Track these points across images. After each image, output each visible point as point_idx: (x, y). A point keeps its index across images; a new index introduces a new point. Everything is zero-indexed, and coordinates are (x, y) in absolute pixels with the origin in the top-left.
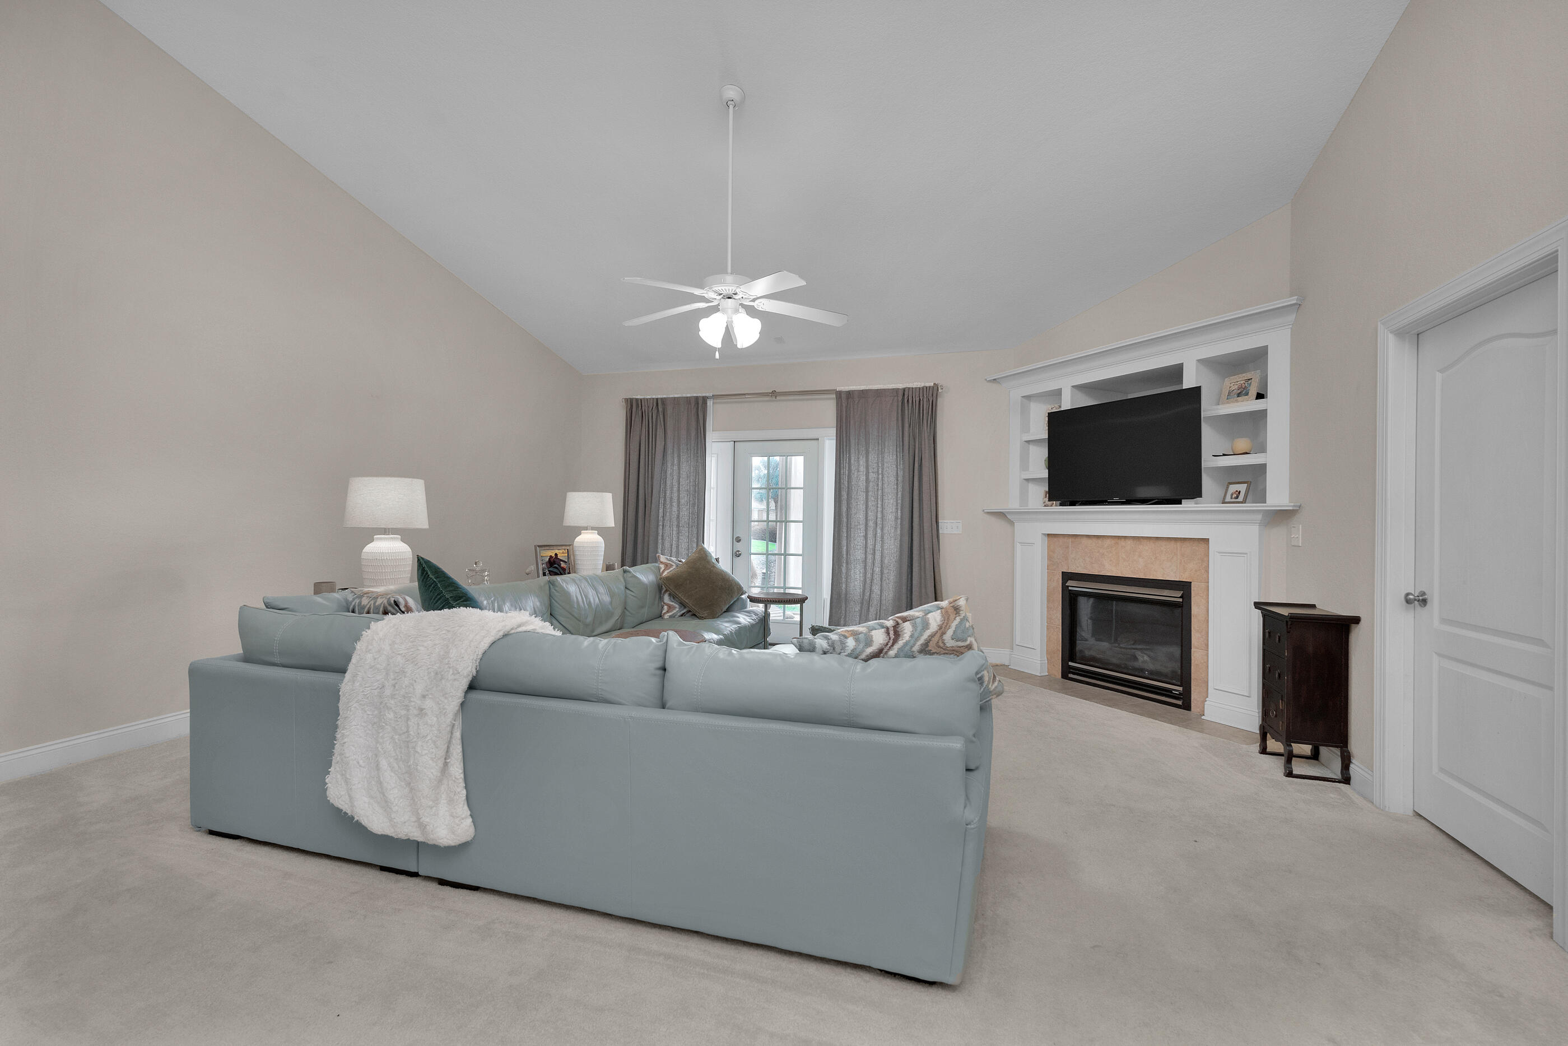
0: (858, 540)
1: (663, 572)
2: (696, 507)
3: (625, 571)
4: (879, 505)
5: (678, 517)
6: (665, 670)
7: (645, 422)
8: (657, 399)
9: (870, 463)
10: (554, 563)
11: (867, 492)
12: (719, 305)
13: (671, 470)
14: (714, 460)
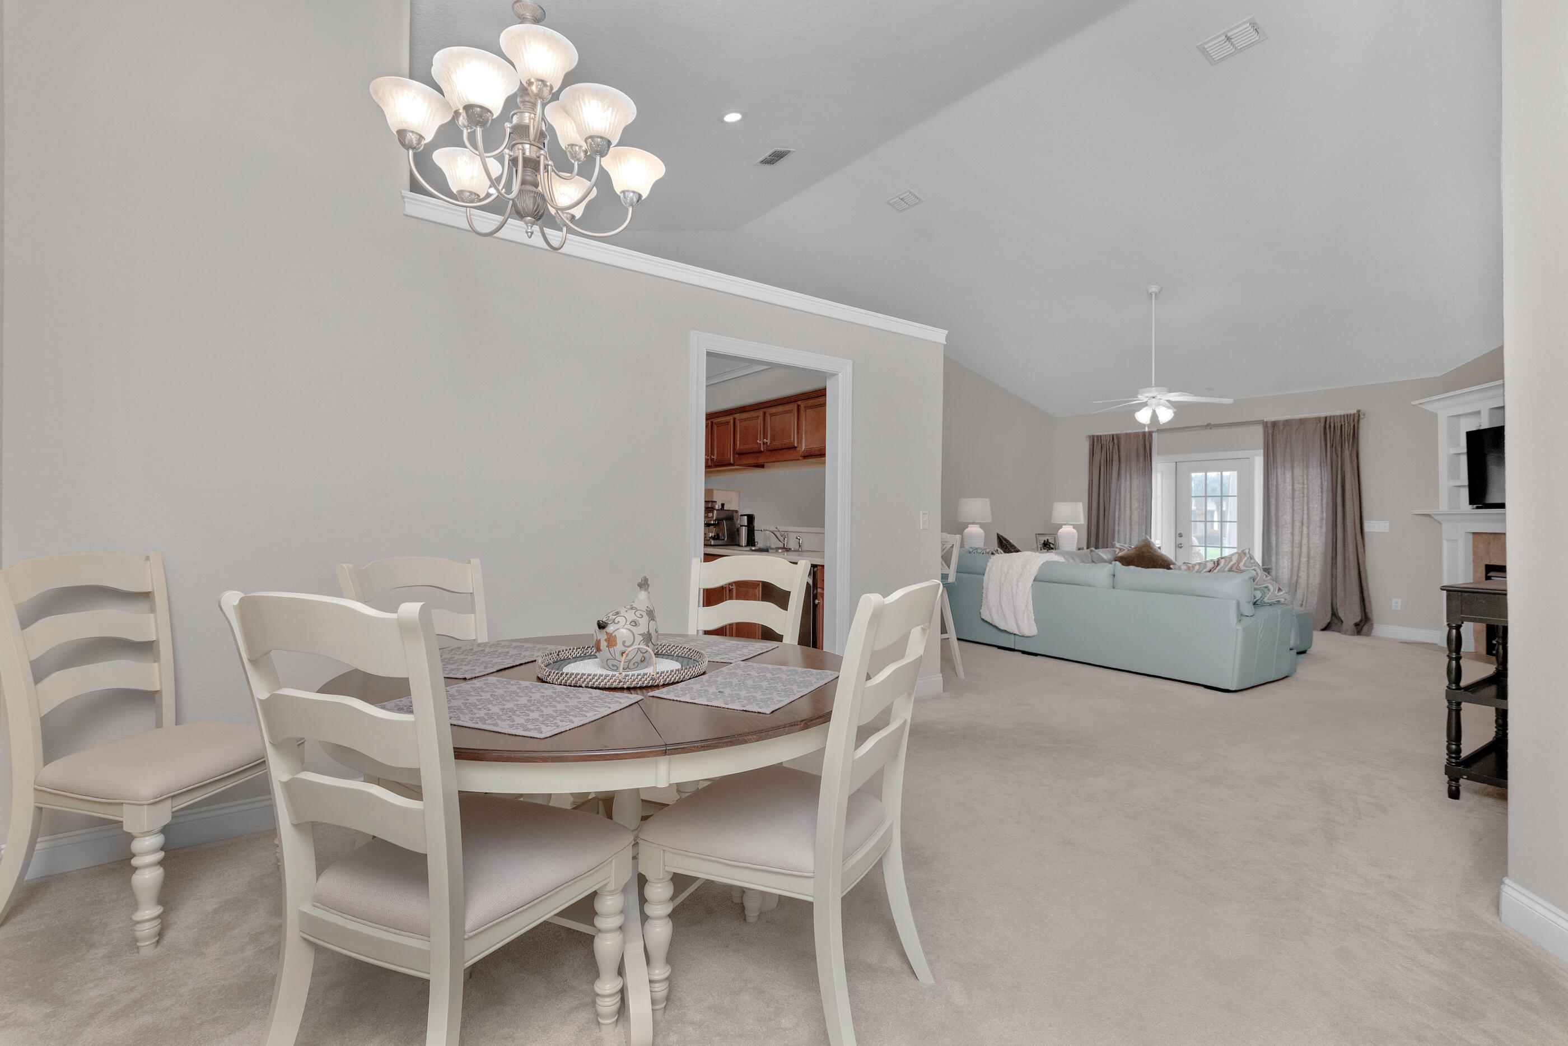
0: (1286, 536)
1: (1118, 553)
2: (1144, 511)
3: (1091, 551)
4: (1305, 509)
5: (1131, 518)
6: (1114, 576)
7: (1104, 452)
8: (1113, 435)
9: (1295, 477)
10: (1047, 544)
11: (1293, 499)
12: (1147, 402)
13: (1125, 483)
14: (1159, 475)
